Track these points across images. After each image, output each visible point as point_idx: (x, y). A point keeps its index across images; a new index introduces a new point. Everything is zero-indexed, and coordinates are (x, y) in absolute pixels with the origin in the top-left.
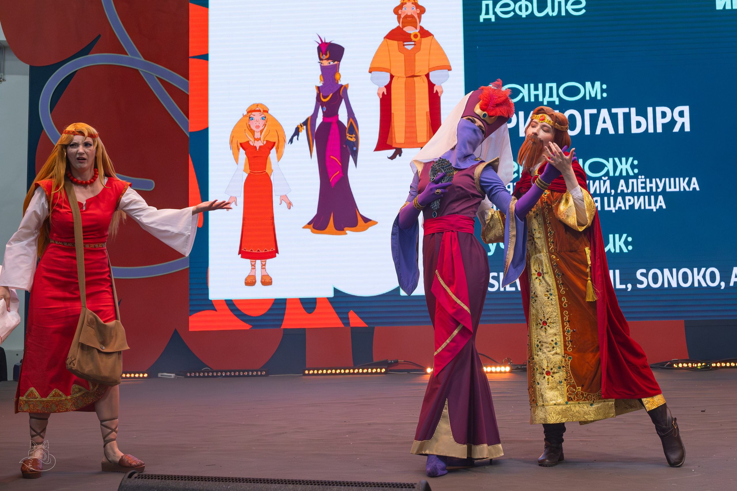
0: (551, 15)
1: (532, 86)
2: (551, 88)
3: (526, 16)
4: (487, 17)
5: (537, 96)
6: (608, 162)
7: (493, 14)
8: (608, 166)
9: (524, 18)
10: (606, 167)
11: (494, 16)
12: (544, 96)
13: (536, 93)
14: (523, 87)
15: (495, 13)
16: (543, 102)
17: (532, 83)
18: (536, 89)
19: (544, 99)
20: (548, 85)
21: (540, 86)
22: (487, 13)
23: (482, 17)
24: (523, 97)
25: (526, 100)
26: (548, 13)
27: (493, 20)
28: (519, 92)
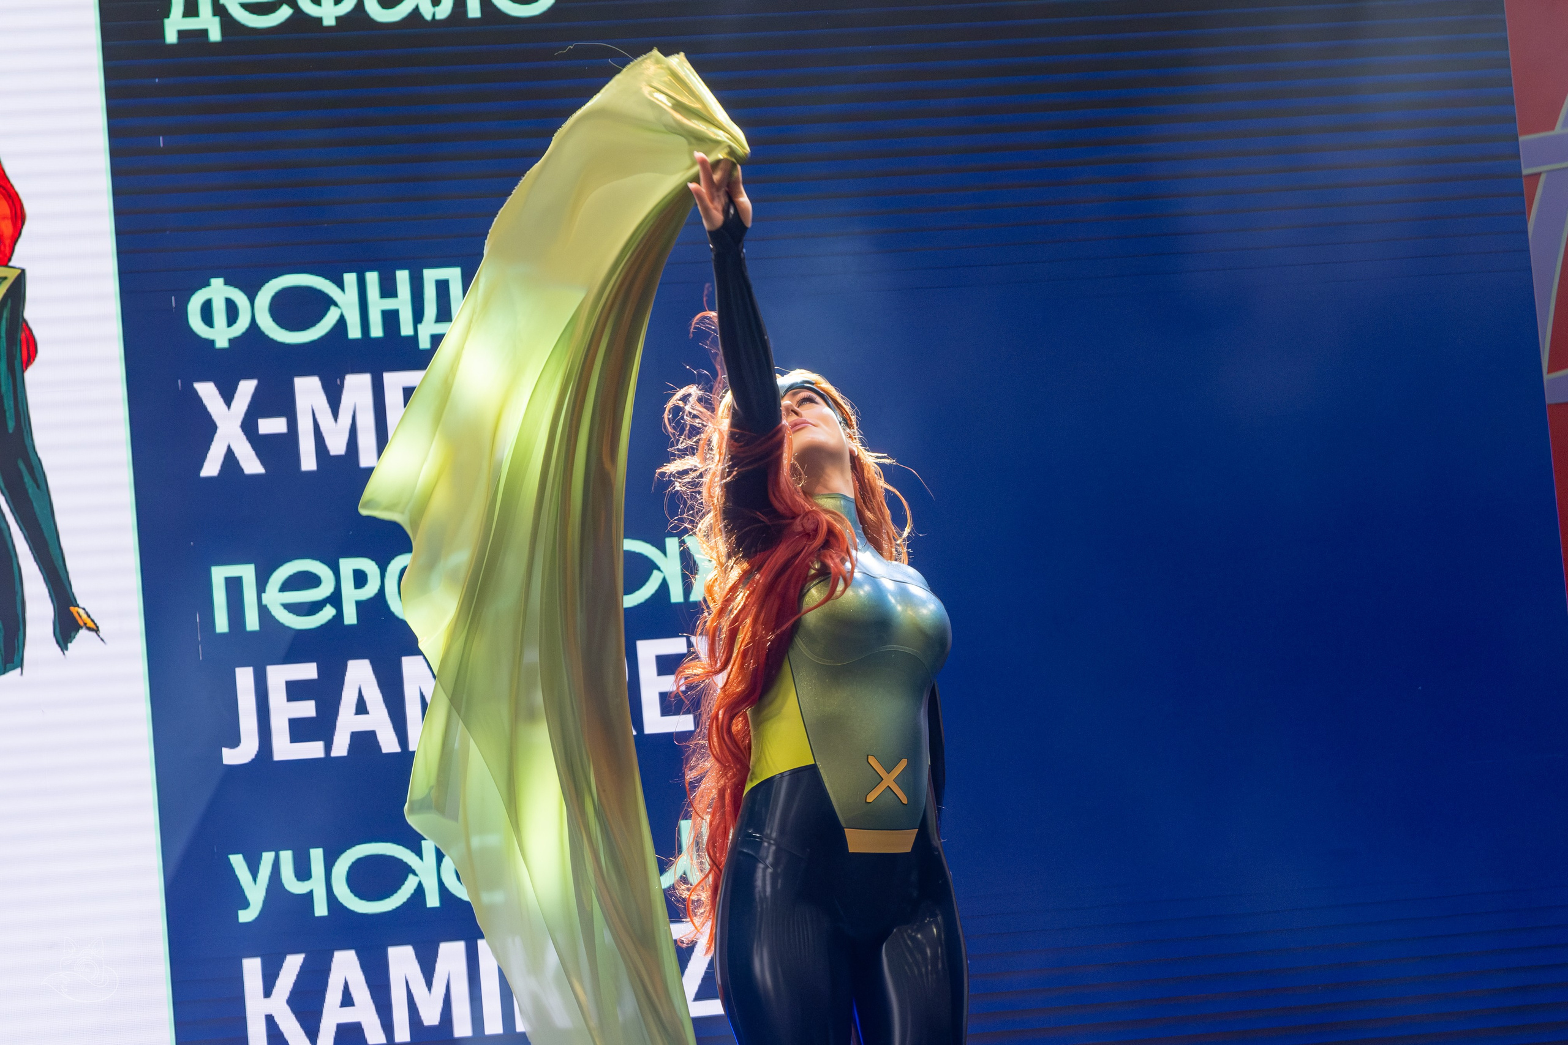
0: (428, 17)
1: (372, 278)
2: (443, 287)
3: (338, 19)
4: (191, 24)
5: (391, 318)
6: (664, 552)
7: (215, 14)
8: (662, 569)
9: (329, 28)
10: (655, 572)
11: (217, 19)
12: (418, 316)
13: (389, 304)
14: (341, 285)
15: (219, 10)
16: (414, 339)
17: (372, 269)
18: (388, 290)
19: (419, 326)
20: (431, 276)
21: (403, 277)
22: (191, 10)
23: (174, 25)
24: (342, 322)
25: (354, 332)
26: (417, 8)
27: (215, 35)
28: (326, 302)
